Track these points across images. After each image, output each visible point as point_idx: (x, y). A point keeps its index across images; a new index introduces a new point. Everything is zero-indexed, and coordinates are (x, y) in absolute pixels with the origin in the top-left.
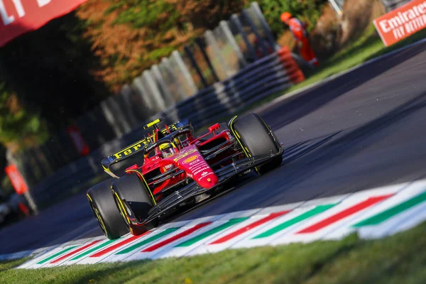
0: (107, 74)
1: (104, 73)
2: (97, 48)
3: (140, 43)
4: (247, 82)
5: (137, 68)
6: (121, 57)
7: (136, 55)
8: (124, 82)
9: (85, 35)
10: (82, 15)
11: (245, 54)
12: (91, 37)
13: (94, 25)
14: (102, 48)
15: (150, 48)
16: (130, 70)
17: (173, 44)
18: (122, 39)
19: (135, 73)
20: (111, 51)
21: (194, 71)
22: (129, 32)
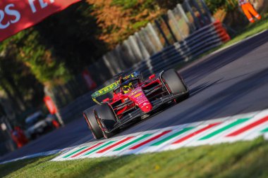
0: (107, 39)
2: (100, 22)
3: (127, 18)
4: (194, 42)
5: (125, 34)
6: (115, 27)
7: (125, 26)
8: (117, 43)
9: (92, 14)
10: (90, 1)
12: (96, 15)
13: (98, 8)
14: (103, 22)
15: (133, 21)
16: (121, 35)
17: (147, 19)
18: (115, 16)
19: (124, 37)
20: (108, 23)
21: (161, 35)
22: (119, 11)
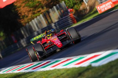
0: (22, 21)
1: (21, 20)
2: (19, 14)
3: (31, 12)
4: (61, 23)
5: (30, 19)
6: (26, 16)
7: (30, 15)
8: (27, 23)
9: (16, 10)
10: (15, 4)
11: (60, 15)
13: (19, 7)
14: (21, 13)
15: (34, 13)
16: (28, 20)
17: (40, 12)
18: (26, 11)
19: (29, 20)
20: (23, 14)
21: (46, 20)
22: (28, 9)
